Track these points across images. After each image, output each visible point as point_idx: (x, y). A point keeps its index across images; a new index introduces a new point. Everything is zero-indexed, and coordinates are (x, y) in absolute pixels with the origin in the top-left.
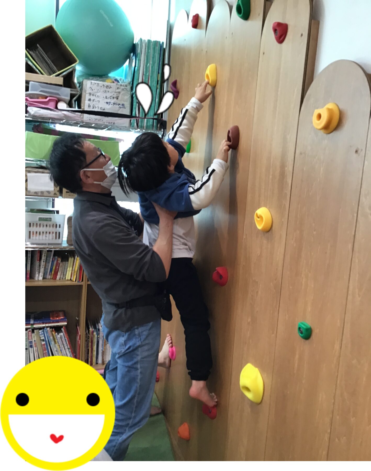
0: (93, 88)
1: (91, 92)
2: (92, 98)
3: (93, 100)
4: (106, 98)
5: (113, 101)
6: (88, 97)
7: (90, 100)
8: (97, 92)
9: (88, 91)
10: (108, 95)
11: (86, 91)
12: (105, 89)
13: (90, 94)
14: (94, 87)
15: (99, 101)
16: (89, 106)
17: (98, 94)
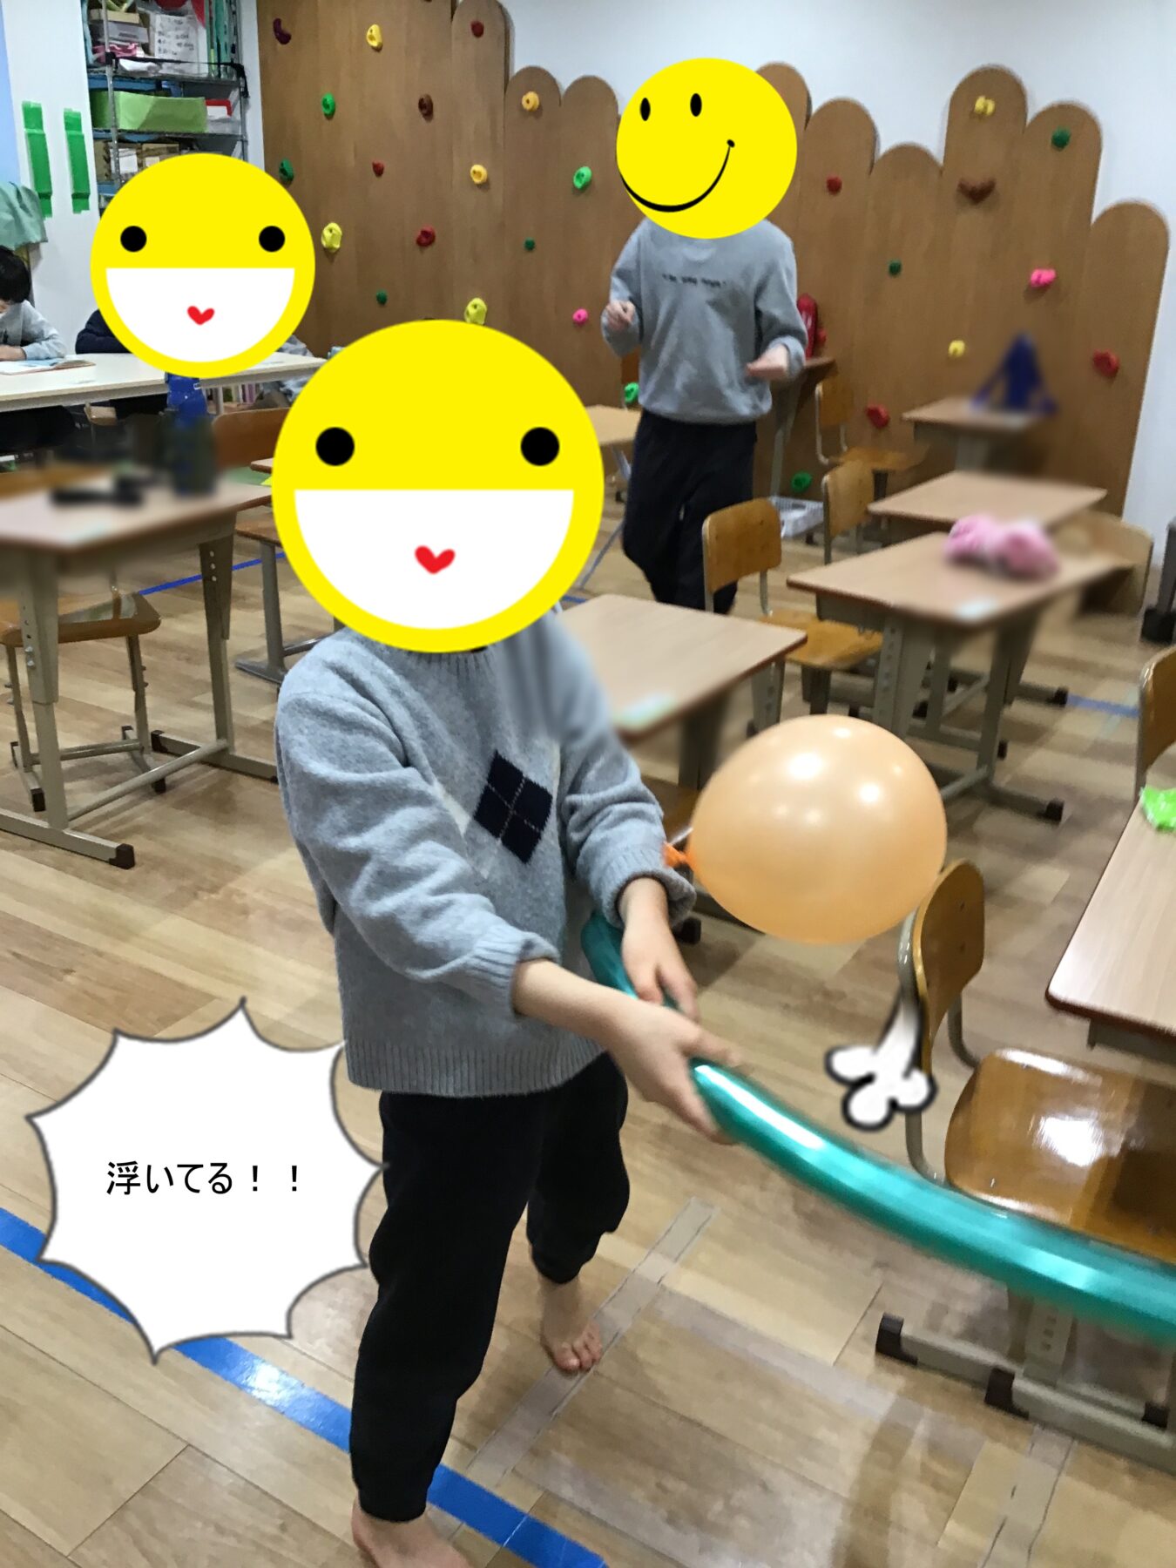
0: (164, 25)
1: (161, 30)
2: (162, 38)
3: (164, 42)
4: (177, 37)
5: (183, 41)
6: (157, 37)
7: (160, 41)
8: (169, 30)
9: (157, 30)
10: (180, 33)
11: (154, 30)
12: (177, 26)
13: (160, 33)
14: (166, 24)
15: (170, 43)
16: (160, 50)
17: (170, 33)
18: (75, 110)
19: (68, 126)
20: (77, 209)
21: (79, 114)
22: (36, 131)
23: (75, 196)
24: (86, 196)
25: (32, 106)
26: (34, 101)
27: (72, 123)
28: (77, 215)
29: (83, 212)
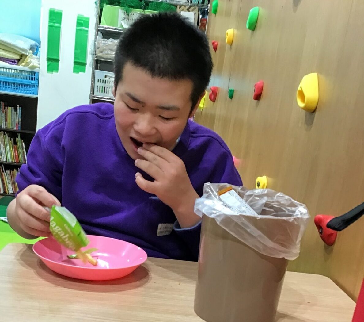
18: (86, 15)
19: (79, 24)
20: (76, 71)
21: (89, 19)
22: (56, 25)
23: (76, 63)
24: (84, 64)
25: (56, 11)
26: (57, 8)
27: (82, 23)
28: (75, 74)
29: (80, 73)
